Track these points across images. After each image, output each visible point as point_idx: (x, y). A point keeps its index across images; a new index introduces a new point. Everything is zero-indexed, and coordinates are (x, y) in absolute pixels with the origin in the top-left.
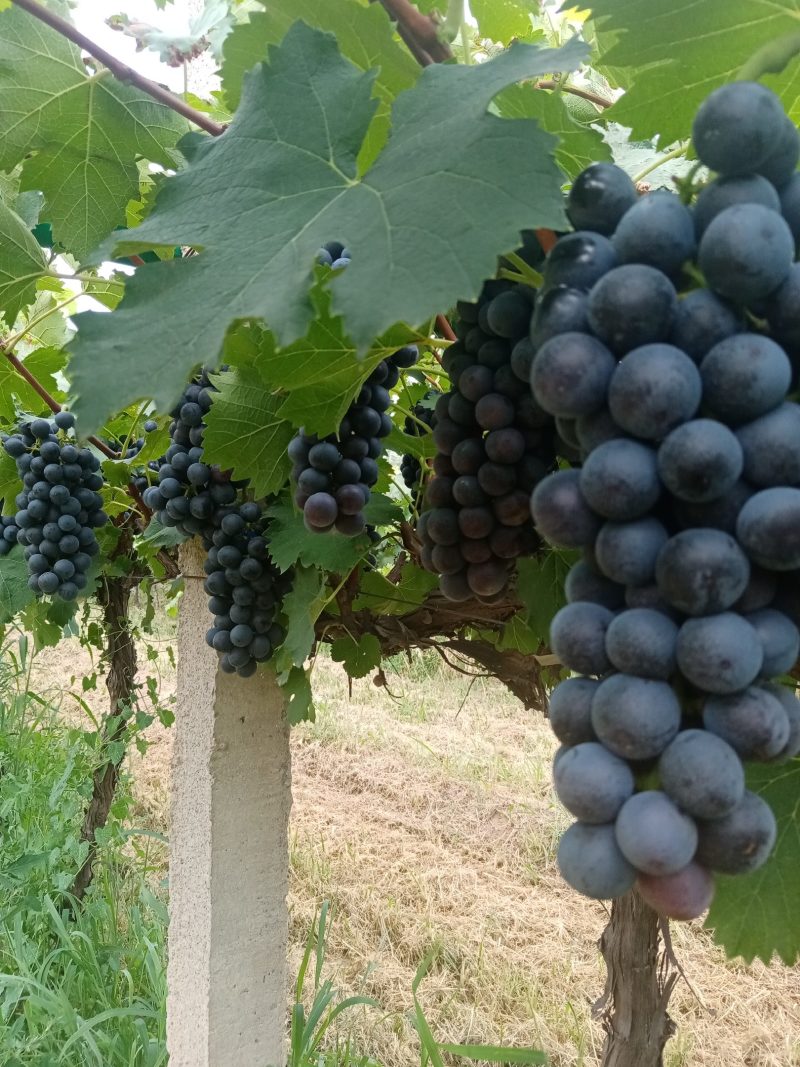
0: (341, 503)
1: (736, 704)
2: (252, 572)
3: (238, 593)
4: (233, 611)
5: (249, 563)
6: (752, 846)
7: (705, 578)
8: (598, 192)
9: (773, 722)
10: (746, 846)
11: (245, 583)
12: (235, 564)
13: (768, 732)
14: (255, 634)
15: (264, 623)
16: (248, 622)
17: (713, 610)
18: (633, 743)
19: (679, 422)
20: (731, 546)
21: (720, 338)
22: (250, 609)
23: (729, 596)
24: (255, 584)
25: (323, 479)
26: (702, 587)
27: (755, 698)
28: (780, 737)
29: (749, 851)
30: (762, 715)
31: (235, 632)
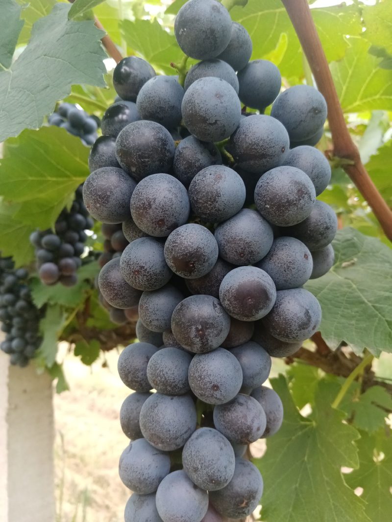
0: (61, 269)
1: (229, 410)
2: (22, 309)
3: (16, 321)
4: (14, 331)
5: (21, 303)
6: (245, 501)
7: (197, 330)
8: (128, 75)
9: (253, 421)
10: (242, 502)
11: (19, 315)
12: (13, 303)
13: (250, 428)
14: (27, 343)
15: (32, 337)
16: (22, 336)
17: (207, 350)
18: (162, 443)
19: (175, 226)
20: (215, 306)
21: (200, 168)
22: (23, 330)
23: (215, 341)
24: (26, 315)
25: (50, 255)
26: (196, 336)
27: (241, 404)
28: (258, 429)
29: (243, 505)
30: (245, 417)
31: (15, 343)
